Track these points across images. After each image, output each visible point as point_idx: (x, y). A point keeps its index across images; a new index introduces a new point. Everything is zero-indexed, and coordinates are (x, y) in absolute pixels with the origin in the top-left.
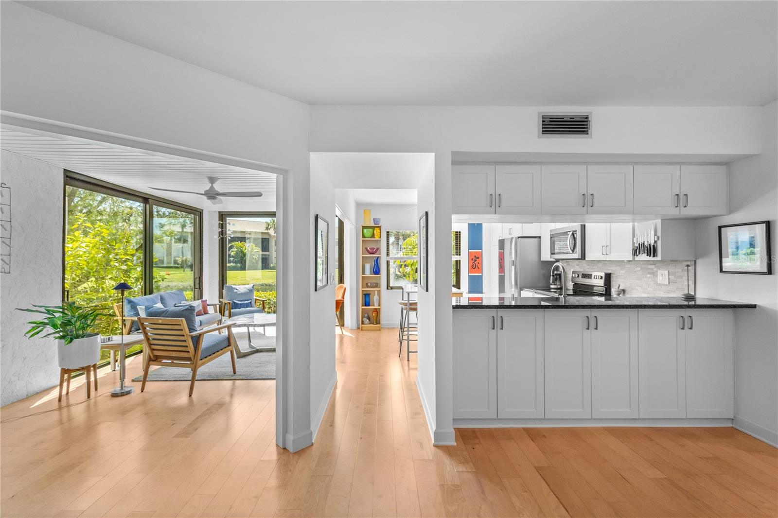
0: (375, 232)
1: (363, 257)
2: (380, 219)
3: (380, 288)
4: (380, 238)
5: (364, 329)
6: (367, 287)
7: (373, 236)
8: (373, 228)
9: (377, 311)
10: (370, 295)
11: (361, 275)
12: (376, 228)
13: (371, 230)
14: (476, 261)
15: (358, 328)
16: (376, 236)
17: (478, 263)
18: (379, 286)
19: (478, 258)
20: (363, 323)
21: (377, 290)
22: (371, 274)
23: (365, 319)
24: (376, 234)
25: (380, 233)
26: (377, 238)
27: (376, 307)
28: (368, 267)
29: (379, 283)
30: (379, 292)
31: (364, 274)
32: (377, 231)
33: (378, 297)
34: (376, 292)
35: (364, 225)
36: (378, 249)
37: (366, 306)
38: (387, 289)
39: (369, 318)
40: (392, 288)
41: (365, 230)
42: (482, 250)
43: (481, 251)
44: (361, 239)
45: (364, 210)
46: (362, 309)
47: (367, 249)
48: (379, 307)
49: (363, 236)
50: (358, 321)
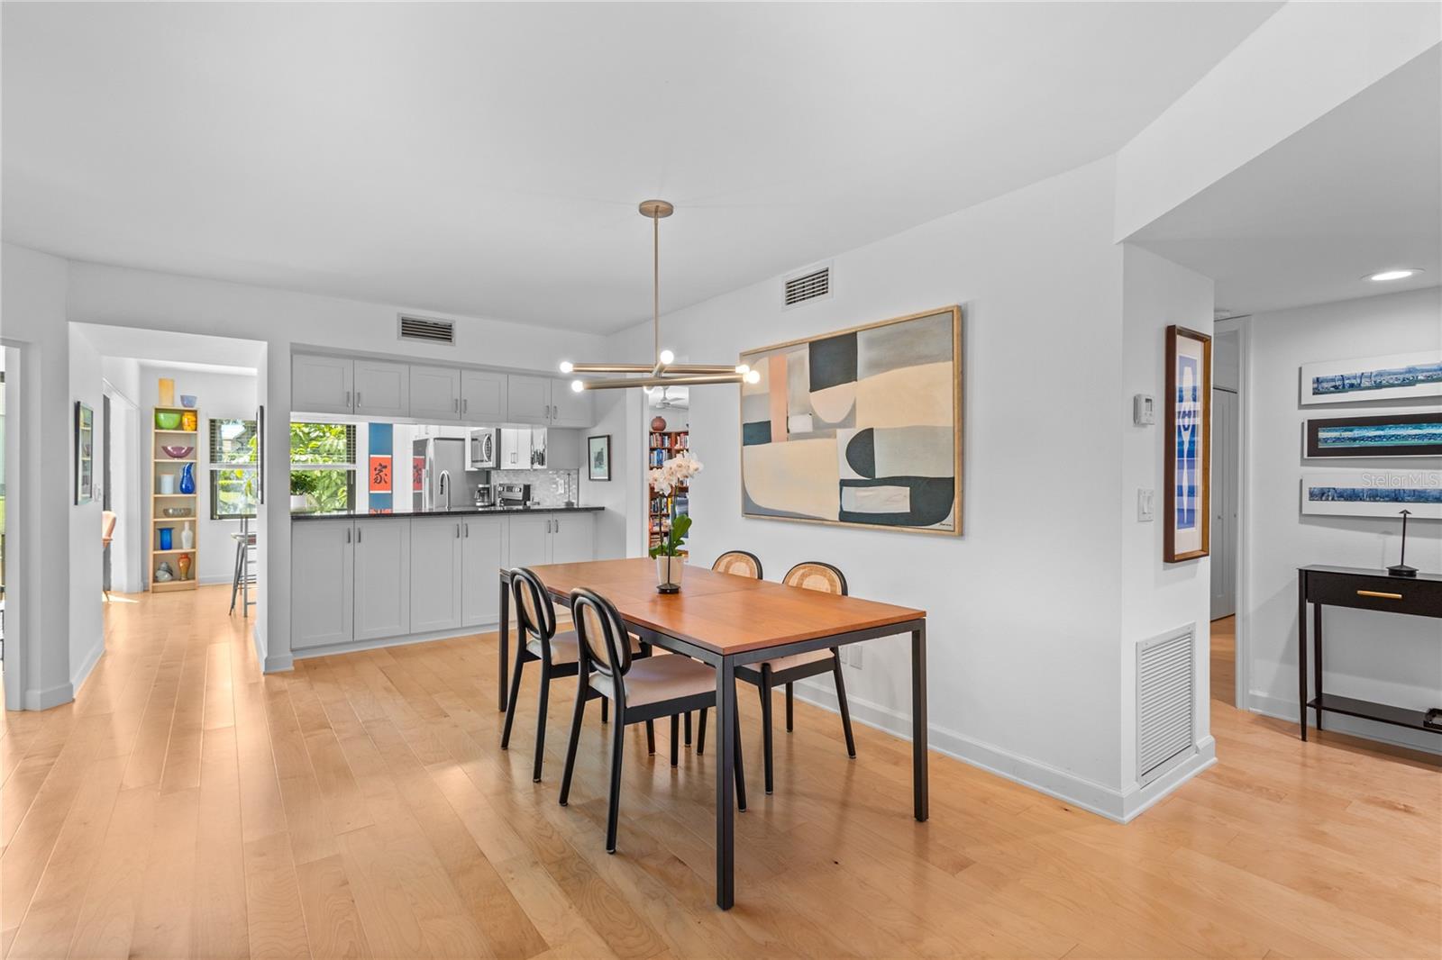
0: (185, 420)
1: (156, 463)
2: (195, 398)
3: (195, 516)
4: (196, 430)
5: (159, 590)
6: (166, 513)
7: (180, 426)
8: (181, 412)
9: (189, 558)
10: (173, 531)
11: (152, 496)
12: (186, 414)
13: (176, 417)
14: (382, 471)
15: (145, 590)
16: (185, 427)
17: (386, 475)
18: (192, 514)
19: (385, 467)
20: (156, 580)
21: (190, 521)
22: (175, 493)
23: (160, 573)
24: (186, 423)
25: (196, 421)
26: (188, 430)
27: (187, 549)
28: (168, 482)
29: (192, 507)
30: (193, 525)
31: (160, 493)
32: (187, 419)
33: (191, 533)
34: (187, 525)
35: (158, 407)
36: (190, 449)
37: (162, 549)
38: (212, 518)
39: (170, 571)
40: (221, 517)
41: (162, 416)
42: (392, 454)
43: (390, 456)
44: (153, 431)
45: (161, 380)
46: (155, 555)
47: (165, 449)
48: (193, 550)
49: (158, 426)
50: (144, 577)
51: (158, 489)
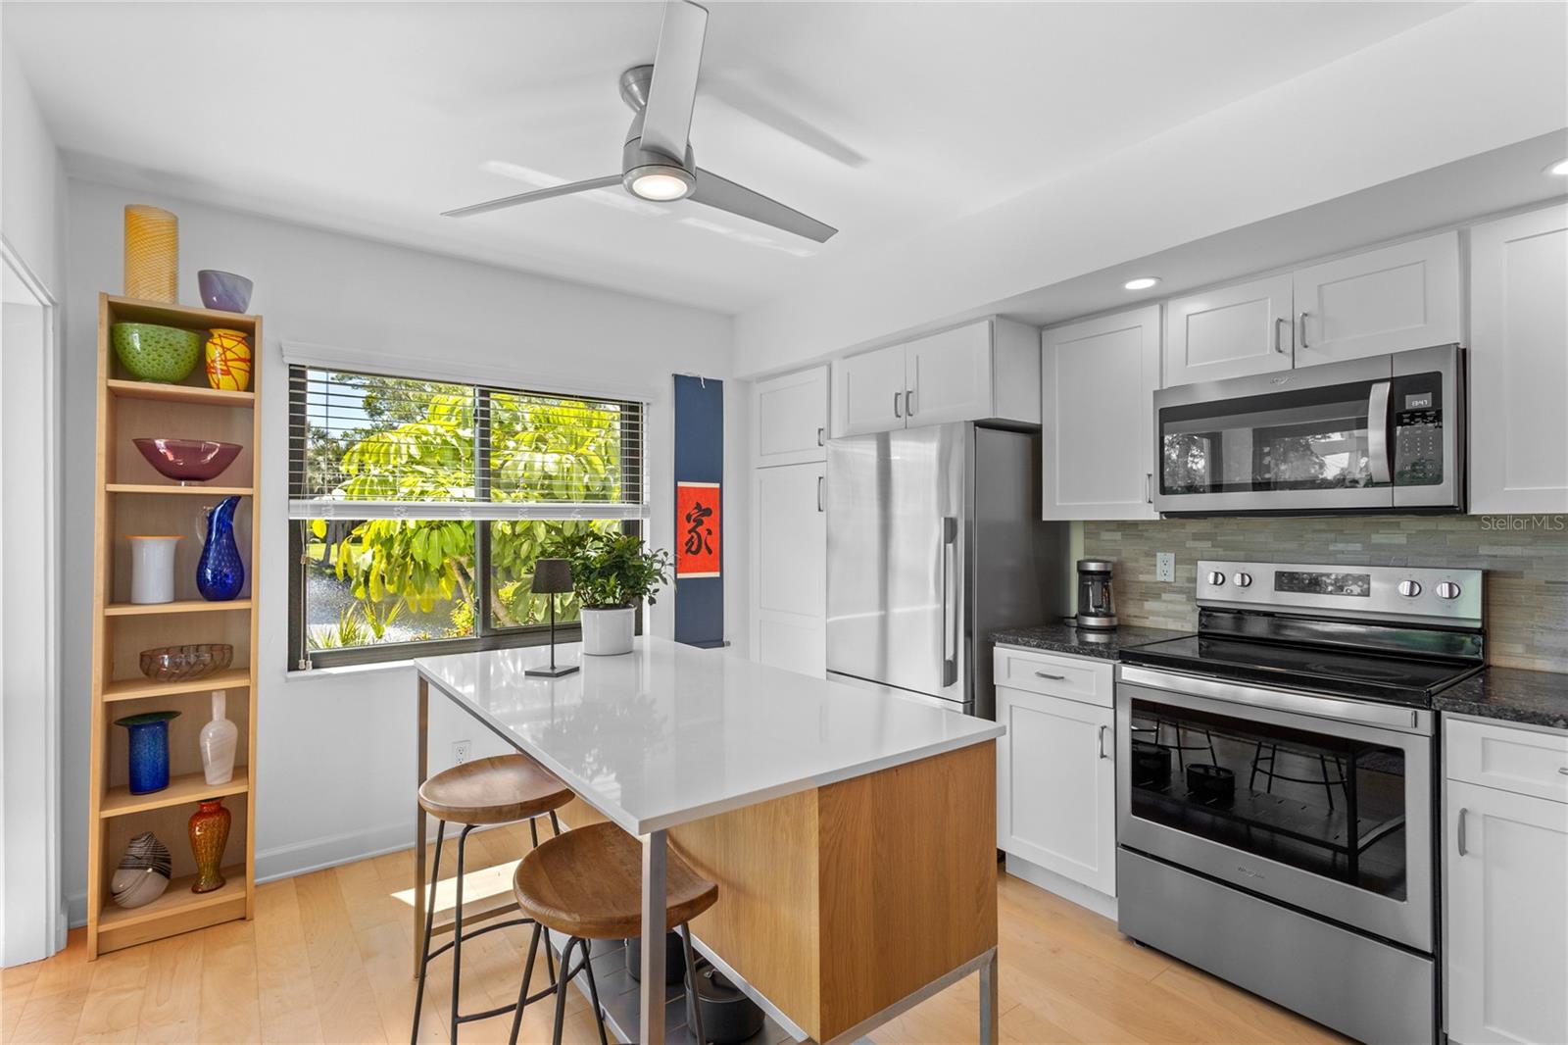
0: (214, 352)
1: (113, 497)
2: (248, 284)
3: (245, 670)
4: (250, 387)
5: (118, 943)
6: (150, 670)
7: (199, 372)
8: (203, 328)
9: (227, 814)
10: (173, 724)
11: (98, 612)
12: (216, 332)
13: (182, 338)
14: (701, 523)
15: (75, 936)
16: (214, 378)
17: (710, 532)
18: (236, 662)
19: (708, 512)
20: (110, 900)
21: (229, 692)
22: (178, 598)
23: (125, 881)
24: (219, 365)
25: (251, 361)
26: (224, 387)
27: (217, 784)
28: (155, 560)
29: (233, 639)
30: (239, 707)
31: (128, 601)
32: (222, 349)
33: (231, 730)
34: (218, 707)
35: (120, 296)
36: (229, 454)
37: (137, 788)
38: (293, 666)
39: (162, 864)
40: (318, 661)
41: (135, 337)
42: (721, 482)
43: (717, 485)
44: (102, 381)
45: (128, 210)
46: (108, 824)
47: (148, 450)
48: (237, 789)
49: (119, 365)
50: (69, 904)
51: (120, 587)
